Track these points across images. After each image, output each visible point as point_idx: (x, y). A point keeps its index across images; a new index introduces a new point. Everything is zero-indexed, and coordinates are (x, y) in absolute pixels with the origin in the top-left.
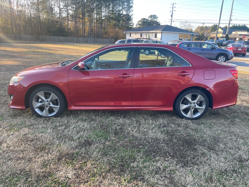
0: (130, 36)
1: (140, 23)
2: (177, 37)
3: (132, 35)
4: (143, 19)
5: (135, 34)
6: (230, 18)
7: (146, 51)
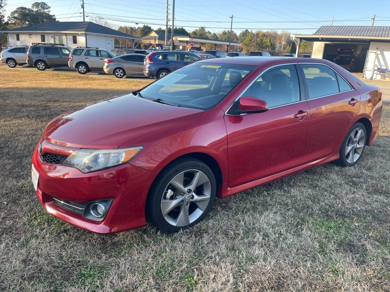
0: (18, 39)
1: (16, 15)
2: (111, 44)
3: (22, 37)
4: (21, 8)
5: (28, 36)
6: (167, 17)
7: (80, 67)
